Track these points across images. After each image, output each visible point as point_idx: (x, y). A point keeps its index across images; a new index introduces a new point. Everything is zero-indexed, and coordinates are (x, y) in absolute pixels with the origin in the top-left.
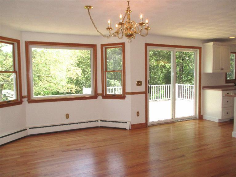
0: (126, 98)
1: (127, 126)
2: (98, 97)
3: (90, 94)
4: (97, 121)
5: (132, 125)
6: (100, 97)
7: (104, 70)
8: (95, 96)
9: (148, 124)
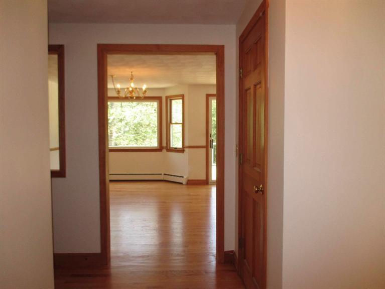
0: (185, 152)
1: (184, 181)
2: (163, 151)
3: (156, 147)
4: (161, 174)
5: (189, 180)
6: (164, 151)
7: (169, 122)
8: (160, 149)
9: (210, 182)
